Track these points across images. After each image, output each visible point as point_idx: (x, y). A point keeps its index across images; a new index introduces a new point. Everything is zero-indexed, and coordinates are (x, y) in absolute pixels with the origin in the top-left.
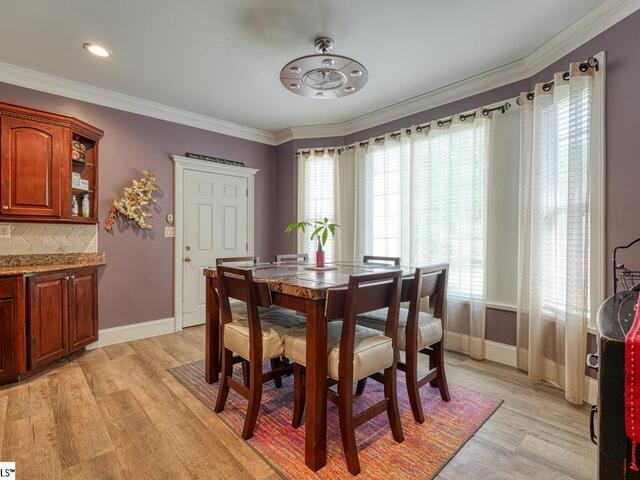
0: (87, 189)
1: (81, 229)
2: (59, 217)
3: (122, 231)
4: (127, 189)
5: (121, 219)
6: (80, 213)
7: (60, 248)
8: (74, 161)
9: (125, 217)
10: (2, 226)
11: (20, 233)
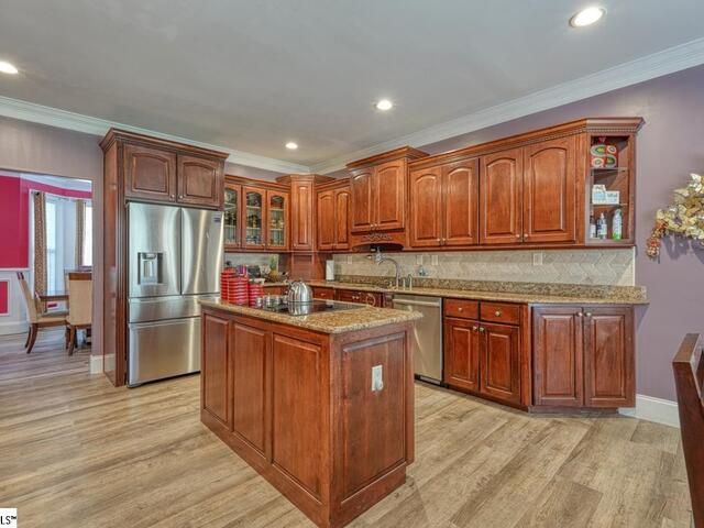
0: (617, 202)
1: (612, 255)
2: (574, 242)
3: (674, 256)
4: (680, 191)
5: (672, 238)
6: (610, 235)
7: (588, 278)
8: (596, 171)
9: (680, 235)
10: (536, 254)
11: (550, 261)
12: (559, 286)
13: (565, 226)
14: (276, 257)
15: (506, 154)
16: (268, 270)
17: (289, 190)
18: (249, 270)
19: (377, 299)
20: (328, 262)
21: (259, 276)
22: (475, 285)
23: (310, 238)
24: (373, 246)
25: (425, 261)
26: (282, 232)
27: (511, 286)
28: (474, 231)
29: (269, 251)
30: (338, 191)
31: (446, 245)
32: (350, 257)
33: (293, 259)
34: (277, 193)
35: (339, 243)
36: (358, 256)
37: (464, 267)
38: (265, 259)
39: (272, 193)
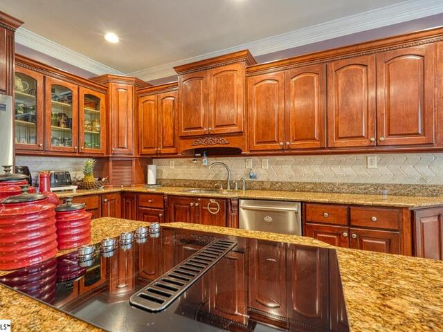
2: (433, 145)
10: (370, 157)
11: (385, 164)
12: (395, 186)
13: (424, 130)
14: (91, 162)
15: (358, 61)
16: (81, 176)
17: (105, 91)
18: (56, 177)
19: (222, 205)
20: (149, 166)
21: (70, 183)
22: (309, 187)
23: (130, 142)
24: (197, 151)
25: (254, 165)
26: (98, 135)
27: (346, 187)
28: (321, 135)
29: (82, 155)
30: (162, 95)
31: (289, 149)
32: (173, 161)
33: (111, 163)
34: (92, 93)
35: (164, 147)
36: (181, 160)
37: (295, 171)
38: (76, 164)
39: (85, 91)
